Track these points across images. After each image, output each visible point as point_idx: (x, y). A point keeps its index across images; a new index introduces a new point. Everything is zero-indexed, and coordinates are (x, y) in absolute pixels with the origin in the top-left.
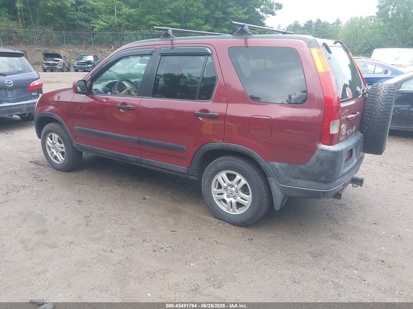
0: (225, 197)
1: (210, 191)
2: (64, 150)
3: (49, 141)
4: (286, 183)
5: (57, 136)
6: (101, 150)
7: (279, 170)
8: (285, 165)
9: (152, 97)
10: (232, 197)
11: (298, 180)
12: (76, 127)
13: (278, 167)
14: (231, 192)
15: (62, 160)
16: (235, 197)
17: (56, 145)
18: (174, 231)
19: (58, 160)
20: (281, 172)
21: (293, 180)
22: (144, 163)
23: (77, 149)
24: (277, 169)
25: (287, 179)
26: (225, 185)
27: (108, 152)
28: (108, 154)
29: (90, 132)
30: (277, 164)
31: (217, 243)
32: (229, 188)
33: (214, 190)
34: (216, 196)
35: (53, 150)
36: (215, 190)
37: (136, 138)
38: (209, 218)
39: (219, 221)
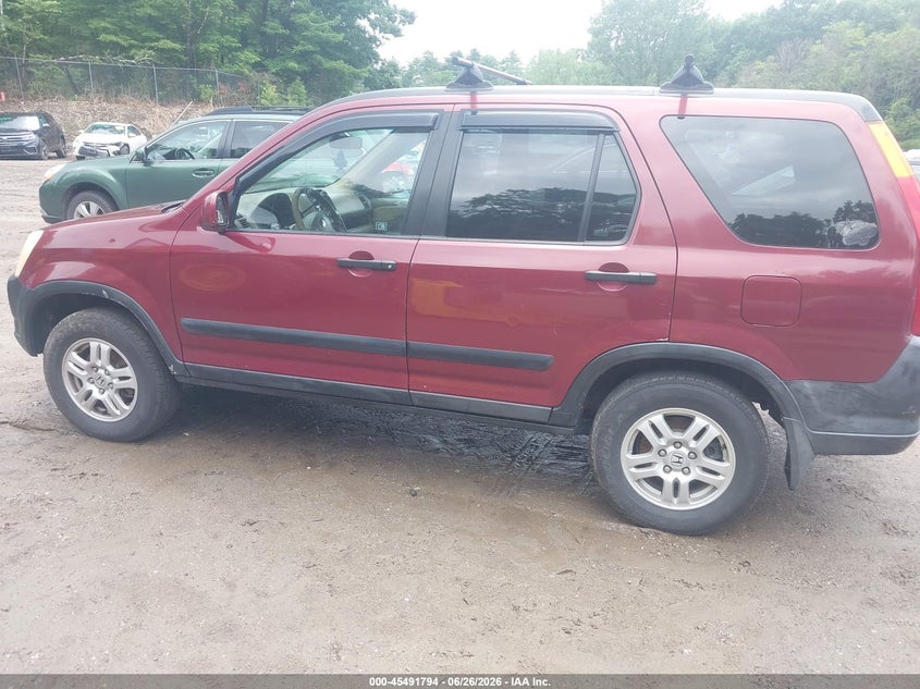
0: (658, 470)
1: (617, 459)
2: (132, 383)
3: (72, 362)
4: (823, 427)
5: (106, 347)
6: (270, 377)
7: (813, 397)
8: (826, 386)
9: (447, 236)
10: (676, 470)
11: (852, 418)
12: (186, 320)
13: (810, 392)
14: (677, 459)
15: (123, 411)
16: (686, 470)
17: (101, 371)
18: (567, 572)
19: (105, 413)
20: (815, 402)
21: (841, 419)
22: (416, 402)
23: (182, 380)
24: (807, 397)
25: (829, 416)
26: (663, 442)
27: (298, 381)
28: (296, 387)
29: (243, 332)
30: (807, 386)
31: (688, 585)
32: (671, 449)
33: (627, 457)
34: (633, 470)
35: (88, 386)
36: (630, 456)
37: (400, 342)
38: (613, 525)
39: (643, 529)
